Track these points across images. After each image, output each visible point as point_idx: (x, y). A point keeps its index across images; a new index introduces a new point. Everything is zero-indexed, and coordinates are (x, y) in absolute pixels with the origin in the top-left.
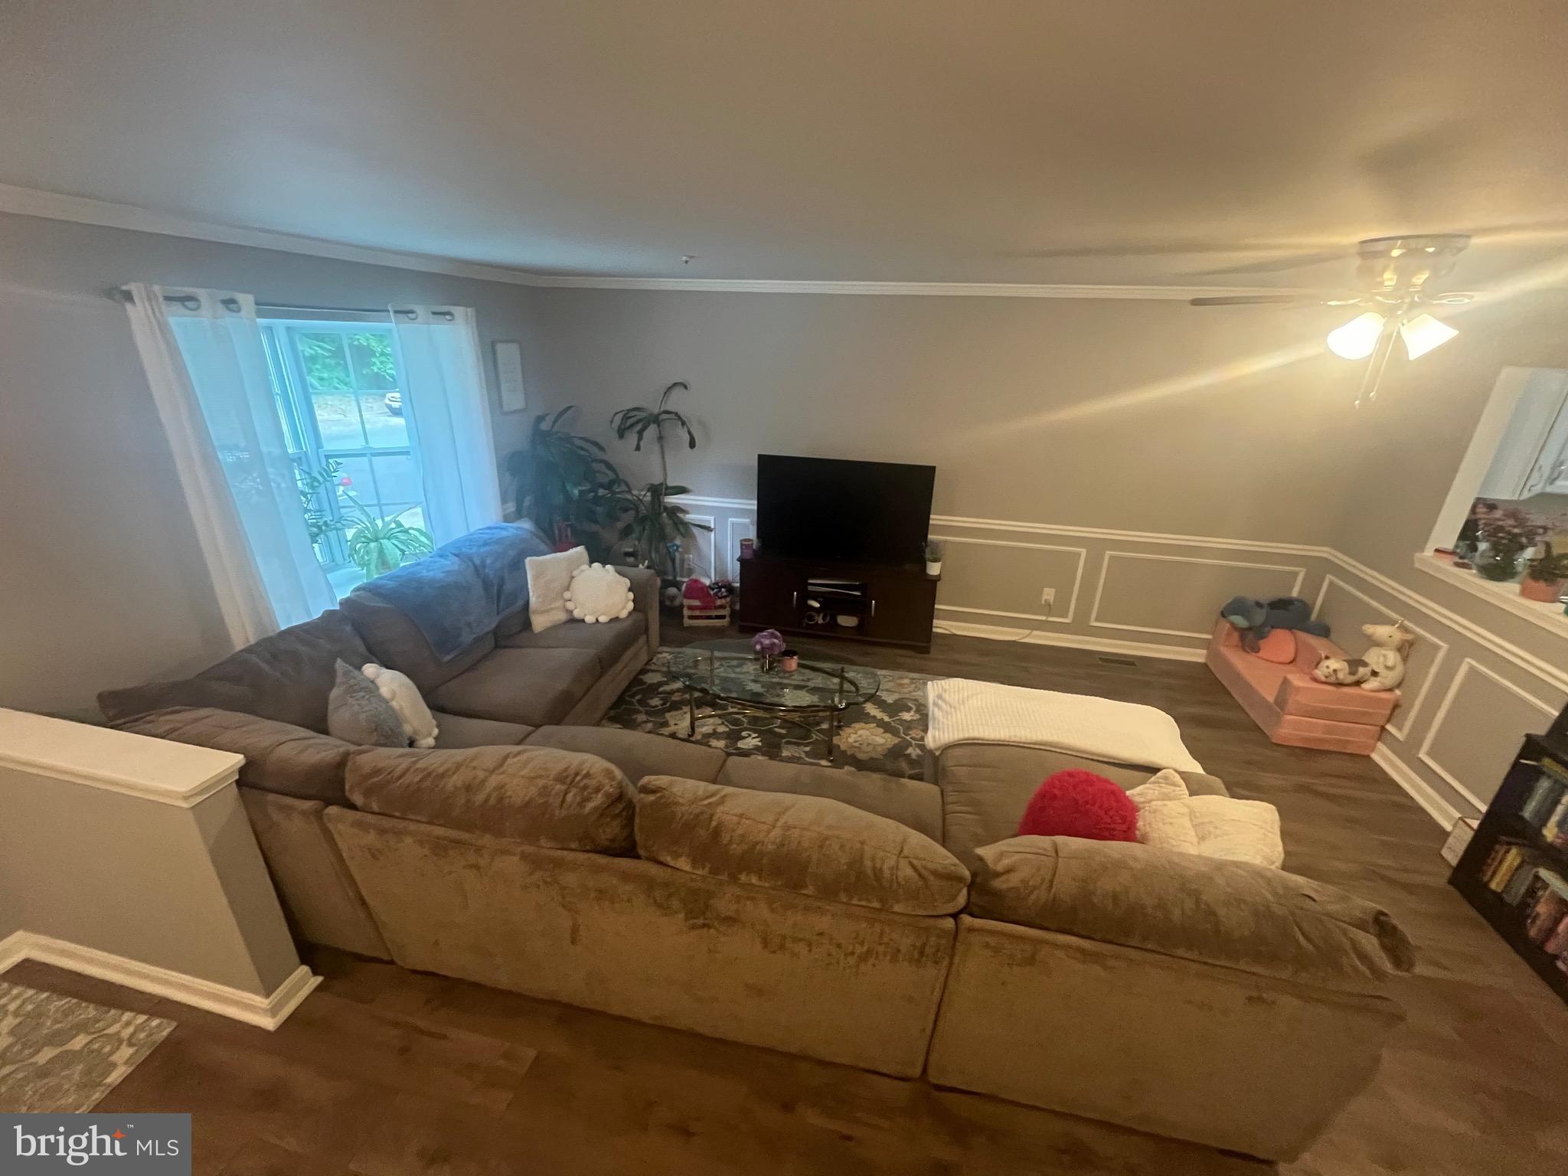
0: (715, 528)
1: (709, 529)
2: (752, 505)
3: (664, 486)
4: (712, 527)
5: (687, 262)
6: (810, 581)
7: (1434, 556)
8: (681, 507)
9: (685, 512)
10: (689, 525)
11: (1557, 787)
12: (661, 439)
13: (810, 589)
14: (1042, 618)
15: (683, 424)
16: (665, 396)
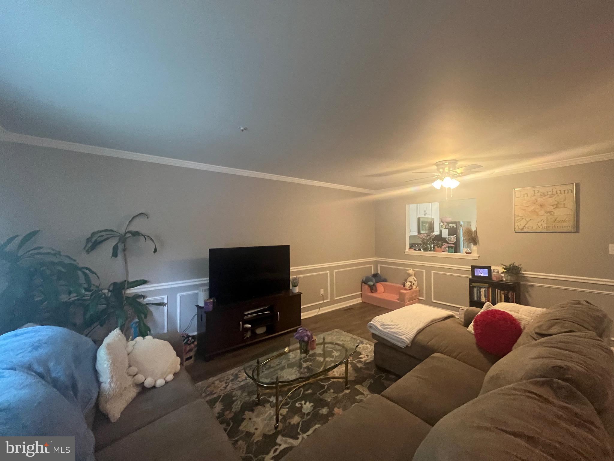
0: (167, 303)
1: (162, 304)
2: (206, 280)
3: (127, 282)
6: (246, 313)
7: (409, 250)
8: (140, 294)
9: (144, 297)
10: (147, 305)
11: (478, 288)
12: (124, 250)
13: (246, 317)
14: (322, 302)
15: (145, 239)
16: (130, 222)
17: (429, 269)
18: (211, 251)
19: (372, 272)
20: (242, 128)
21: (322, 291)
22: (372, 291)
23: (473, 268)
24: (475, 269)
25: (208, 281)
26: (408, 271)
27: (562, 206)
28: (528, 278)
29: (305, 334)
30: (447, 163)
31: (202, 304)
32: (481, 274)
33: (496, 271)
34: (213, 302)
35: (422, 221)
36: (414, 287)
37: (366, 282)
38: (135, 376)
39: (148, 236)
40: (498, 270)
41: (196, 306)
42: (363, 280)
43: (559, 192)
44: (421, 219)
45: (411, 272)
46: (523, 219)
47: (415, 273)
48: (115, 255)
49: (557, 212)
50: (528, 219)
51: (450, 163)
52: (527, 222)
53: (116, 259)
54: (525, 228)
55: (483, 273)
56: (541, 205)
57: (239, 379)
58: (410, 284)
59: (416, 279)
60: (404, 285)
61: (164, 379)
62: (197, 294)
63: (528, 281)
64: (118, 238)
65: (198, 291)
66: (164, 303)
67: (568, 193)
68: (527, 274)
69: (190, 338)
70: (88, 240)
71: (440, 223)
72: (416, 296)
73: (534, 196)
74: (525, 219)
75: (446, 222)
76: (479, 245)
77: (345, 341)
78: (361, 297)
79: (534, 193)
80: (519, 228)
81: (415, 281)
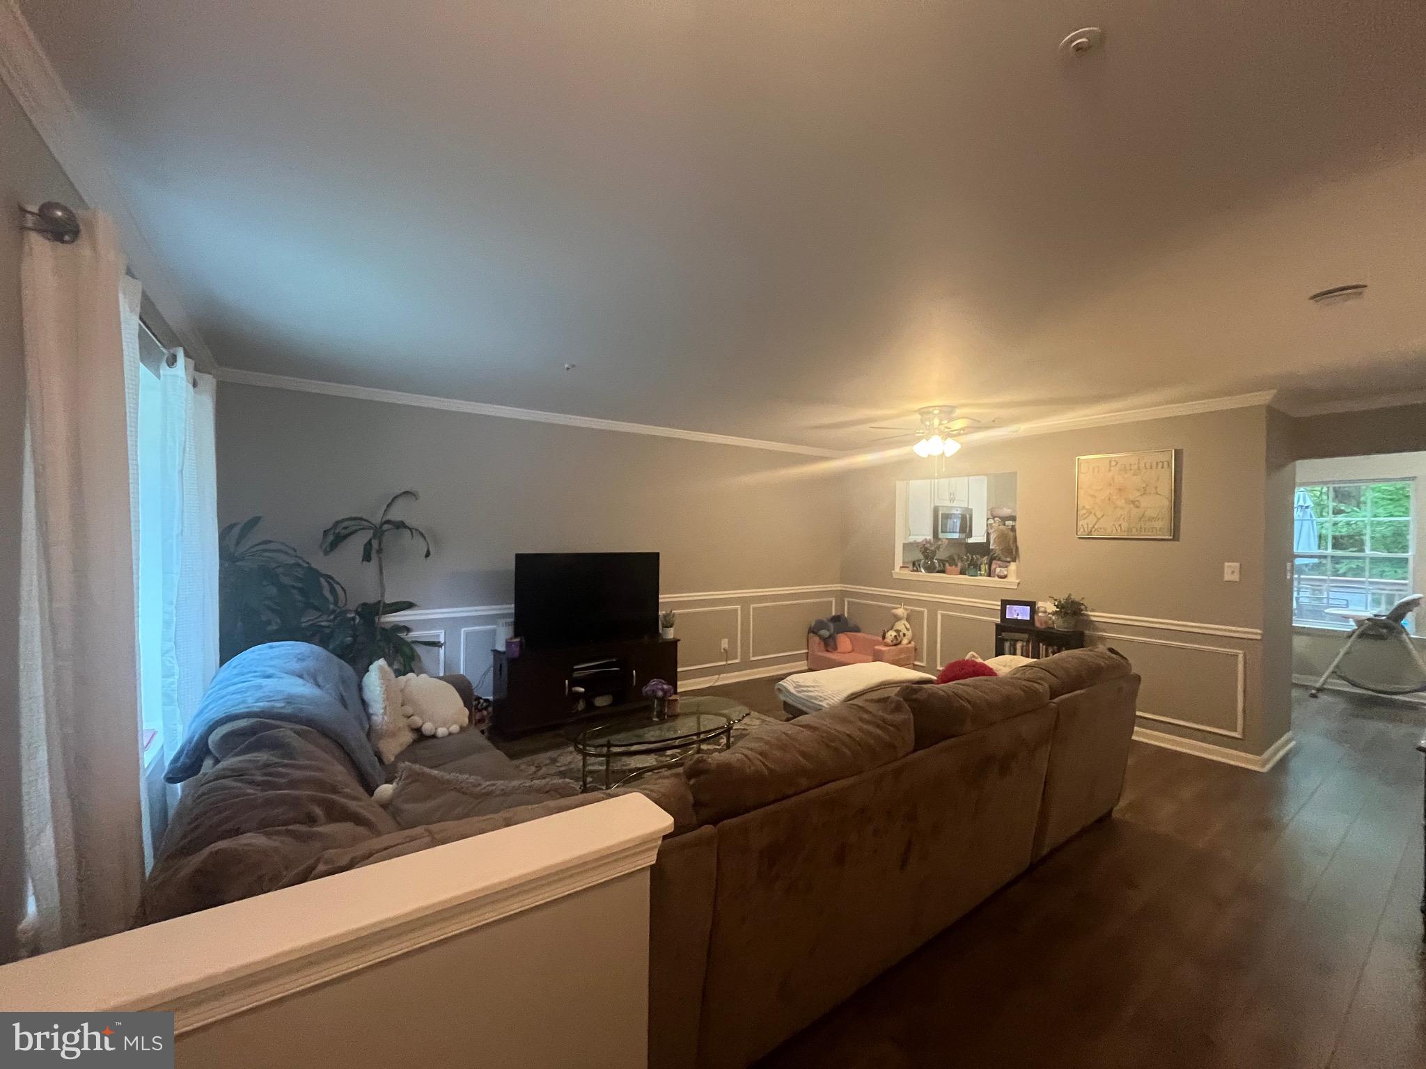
0: (445, 643)
1: (436, 644)
2: (510, 608)
3: (381, 603)
4: (442, 641)
5: (568, 369)
6: (575, 667)
7: (900, 570)
8: (402, 624)
9: (408, 630)
10: (412, 645)
11: (1012, 642)
12: (380, 551)
13: (576, 674)
14: (724, 663)
15: (412, 534)
16: (389, 506)
17: (934, 607)
18: (519, 557)
19: (831, 612)
20: (566, 366)
21: (725, 643)
22: (829, 649)
23: (1005, 603)
24: (1008, 606)
25: (513, 611)
26: (894, 611)
27: (1154, 491)
28: (1096, 623)
29: (660, 687)
30: (936, 412)
31: (501, 647)
32: (1018, 615)
33: (1042, 609)
34: (520, 642)
35: (942, 514)
36: (905, 641)
37: (815, 630)
38: (410, 717)
39: (416, 530)
40: (1045, 608)
41: (492, 650)
42: (810, 627)
43: (1148, 466)
44: (940, 508)
45: (900, 611)
46: (1091, 513)
47: (908, 615)
48: (367, 557)
49: (1145, 502)
50: (1099, 514)
51: (941, 412)
52: (1098, 519)
53: (368, 563)
54: (1093, 530)
55: (1021, 613)
56: (1120, 489)
57: (559, 764)
58: (894, 634)
59: (908, 626)
60: (884, 637)
61: (448, 729)
62: (494, 632)
63: (1096, 629)
64: (372, 531)
65: (494, 626)
66: (439, 642)
67: (1163, 467)
68: (1096, 616)
69: (482, 701)
70: (326, 533)
71: (988, 519)
72: (908, 658)
73: (1110, 471)
74: (1095, 514)
75: (1000, 518)
76: (1019, 561)
77: (748, 725)
78: (807, 659)
79: (1110, 466)
80: (1084, 531)
81: (908, 629)
